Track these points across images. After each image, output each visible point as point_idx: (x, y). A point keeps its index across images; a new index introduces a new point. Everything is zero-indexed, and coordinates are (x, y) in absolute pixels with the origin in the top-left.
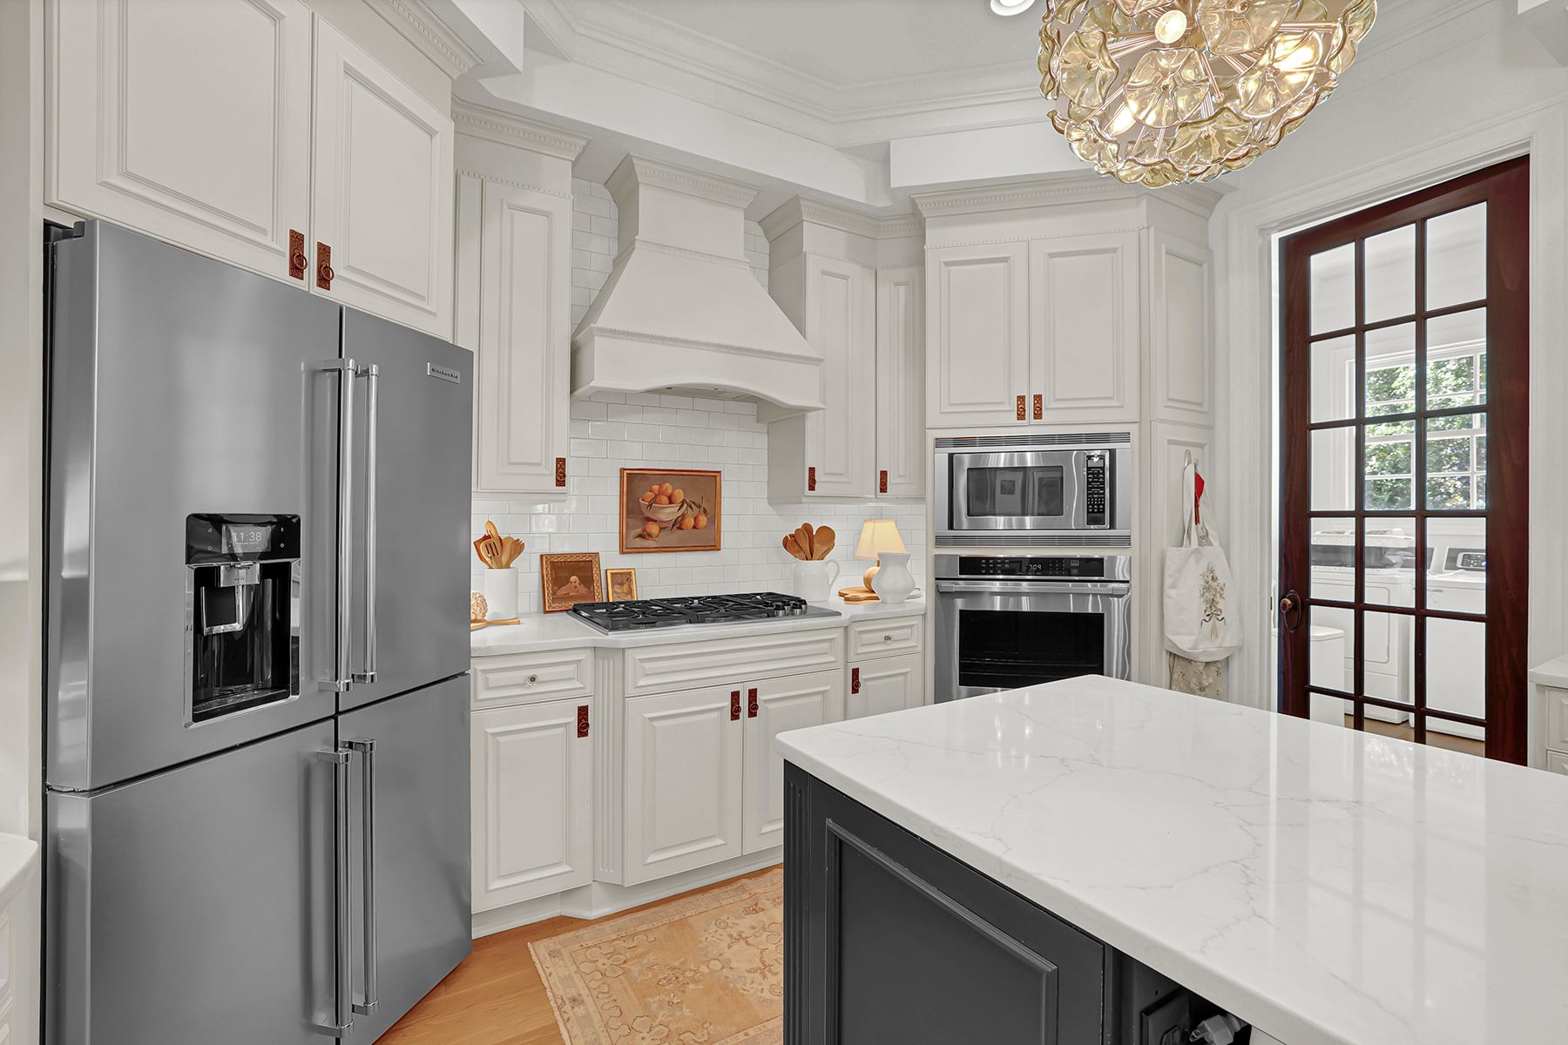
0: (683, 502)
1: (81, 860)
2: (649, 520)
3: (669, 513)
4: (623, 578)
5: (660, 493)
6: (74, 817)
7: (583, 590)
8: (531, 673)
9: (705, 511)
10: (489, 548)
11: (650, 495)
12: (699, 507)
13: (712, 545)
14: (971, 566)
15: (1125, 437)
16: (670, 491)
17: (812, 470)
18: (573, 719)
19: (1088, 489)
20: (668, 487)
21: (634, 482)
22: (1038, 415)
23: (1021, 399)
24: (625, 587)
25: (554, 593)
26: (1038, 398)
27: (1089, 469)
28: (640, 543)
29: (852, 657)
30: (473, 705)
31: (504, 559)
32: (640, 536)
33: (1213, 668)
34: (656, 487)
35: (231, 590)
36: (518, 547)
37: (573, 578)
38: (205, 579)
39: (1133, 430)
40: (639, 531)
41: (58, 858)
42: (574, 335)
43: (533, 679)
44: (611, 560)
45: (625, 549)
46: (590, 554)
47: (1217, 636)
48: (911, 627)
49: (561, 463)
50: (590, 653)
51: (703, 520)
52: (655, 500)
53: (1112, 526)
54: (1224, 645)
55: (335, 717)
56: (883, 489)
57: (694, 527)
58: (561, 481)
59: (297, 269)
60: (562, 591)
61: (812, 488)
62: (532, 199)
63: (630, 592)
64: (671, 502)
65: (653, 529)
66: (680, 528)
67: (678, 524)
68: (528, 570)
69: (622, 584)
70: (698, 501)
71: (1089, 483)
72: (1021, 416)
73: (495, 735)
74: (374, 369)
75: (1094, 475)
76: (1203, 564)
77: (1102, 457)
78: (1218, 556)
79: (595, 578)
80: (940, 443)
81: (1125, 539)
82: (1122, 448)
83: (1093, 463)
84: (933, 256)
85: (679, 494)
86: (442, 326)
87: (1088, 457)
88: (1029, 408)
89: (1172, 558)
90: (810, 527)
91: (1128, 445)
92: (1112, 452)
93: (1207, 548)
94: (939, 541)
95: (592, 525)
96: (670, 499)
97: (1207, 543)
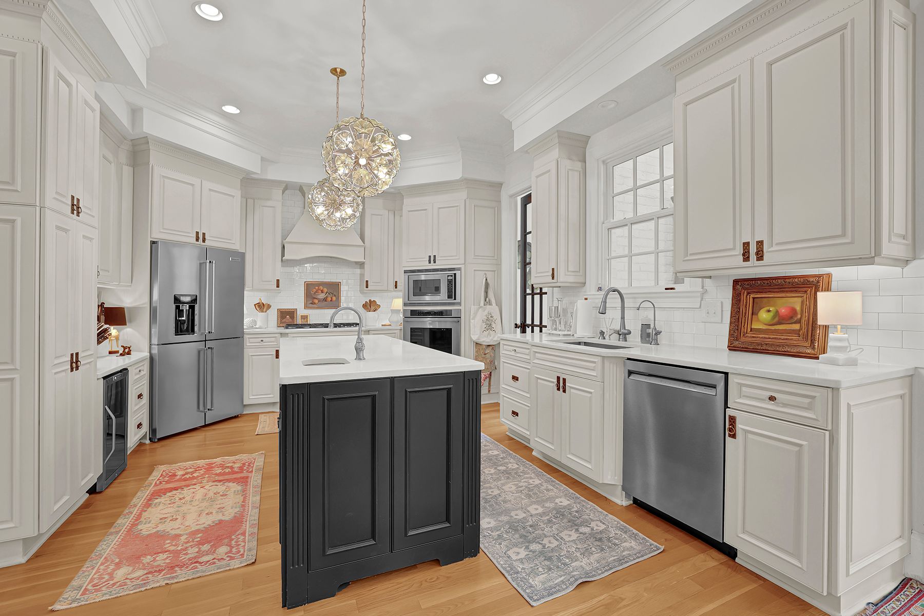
0: (327, 292)
1: (156, 358)
2: (315, 298)
3: (322, 296)
4: (305, 317)
5: (318, 289)
6: (155, 351)
7: (290, 320)
8: (262, 339)
9: (335, 295)
10: (259, 306)
11: (315, 290)
12: (332, 294)
13: (338, 307)
14: (414, 313)
15: (459, 269)
16: (322, 289)
17: (367, 281)
18: (274, 353)
19: (448, 286)
20: (321, 288)
21: (309, 286)
22: (435, 262)
23: (430, 257)
24: (305, 320)
25: (281, 321)
26: (435, 256)
27: (448, 280)
28: (311, 305)
30: (245, 347)
31: (264, 310)
33: (491, 348)
34: (317, 288)
35: (183, 310)
36: (269, 306)
37: (288, 316)
38: (177, 307)
39: (462, 267)
40: (311, 302)
41: (152, 357)
42: (282, 242)
43: (262, 341)
44: (301, 311)
45: (306, 307)
46: (294, 309)
47: (490, 336)
48: (395, 333)
49: (278, 281)
50: (279, 335)
51: (334, 298)
52: (316, 292)
53: (455, 299)
54: (494, 339)
55: (205, 341)
56: (396, 288)
57: (331, 301)
58: (278, 286)
59: (197, 240)
60: (284, 320)
61: (367, 287)
62: (269, 203)
63: (307, 321)
65: (316, 301)
66: (326, 301)
67: (325, 300)
68: (273, 315)
70: (332, 292)
71: (448, 284)
72: (430, 262)
73: (252, 355)
74: (214, 262)
75: (450, 282)
76: (486, 313)
77: (452, 276)
78: (494, 309)
79: (295, 316)
80: (405, 272)
81: (459, 304)
82: (458, 273)
83: (450, 278)
84: (405, 209)
85: (325, 290)
86: (237, 246)
87: (448, 276)
88: (432, 259)
89: (473, 308)
90: (370, 301)
91: (460, 272)
92: (455, 274)
93: (488, 306)
94: (405, 305)
95: (294, 300)
96: (322, 291)
97: (490, 304)
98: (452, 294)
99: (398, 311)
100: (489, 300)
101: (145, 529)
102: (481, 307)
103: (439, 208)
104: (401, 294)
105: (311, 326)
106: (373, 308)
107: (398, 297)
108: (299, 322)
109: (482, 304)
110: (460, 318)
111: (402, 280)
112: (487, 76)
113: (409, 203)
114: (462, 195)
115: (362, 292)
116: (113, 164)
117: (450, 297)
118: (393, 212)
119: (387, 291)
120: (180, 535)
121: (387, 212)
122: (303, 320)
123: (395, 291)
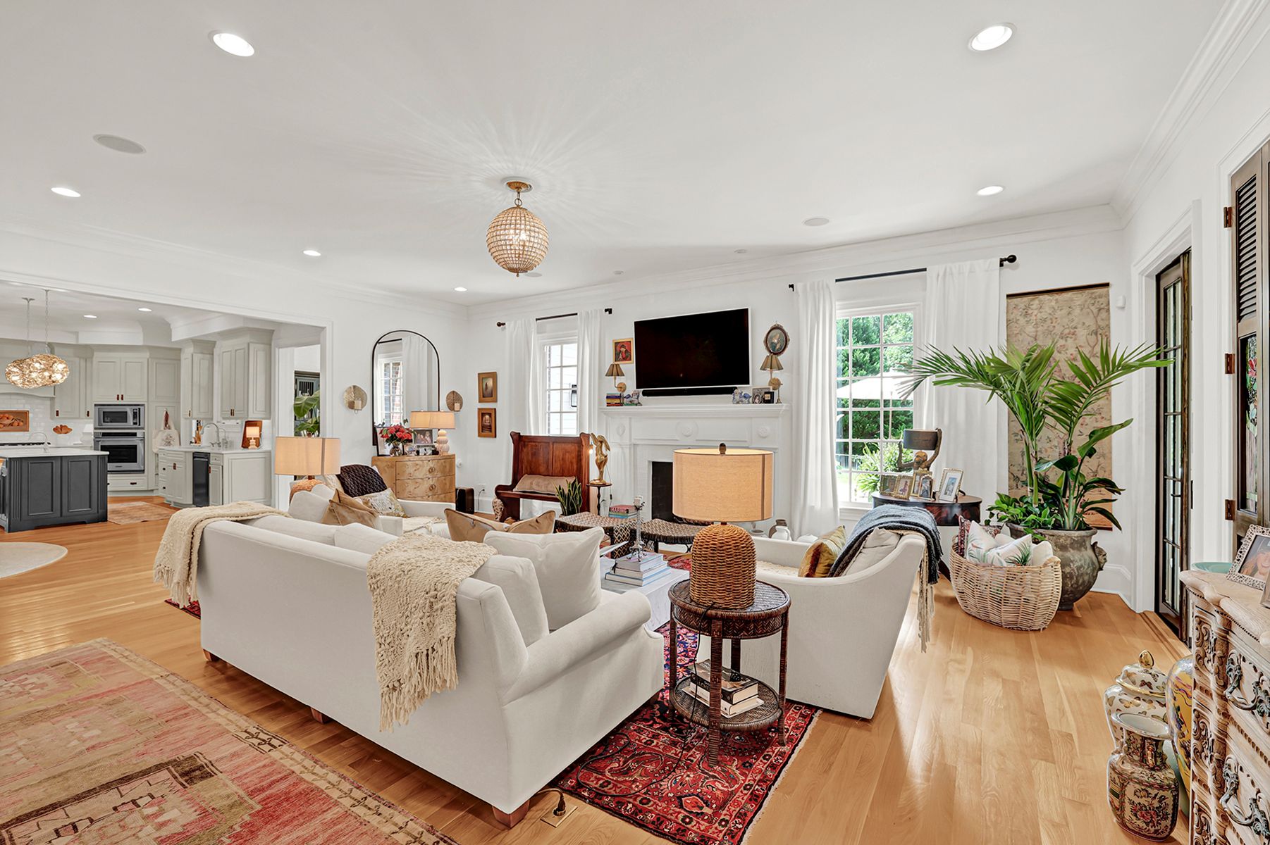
0: (14, 419)
3: (7, 422)
9: (24, 421)
12: (21, 420)
13: (25, 430)
14: (105, 435)
15: (143, 405)
20: (7, 415)
22: (122, 399)
23: (118, 396)
26: (122, 395)
34: (2, 415)
39: (146, 404)
51: (21, 424)
52: (1, 418)
53: (139, 425)
56: (88, 416)
57: (17, 426)
61: (58, 415)
65: (1, 426)
67: (11, 425)
70: (19, 418)
71: (133, 415)
72: (118, 400)
75: (135, 414)
76: (166, 434)
77: (137, 410)
78: (173, 432)
80: (96, 405)
81: (143, 428)
82: (142, 408)
83: (135, 411)
84: (95, 360)
85: (12, 417)
87: (134, 409)
89: (154, 432)
90: (61, 426)
91: (144, 407)
92: (139, 409)
93: (167, 430)
94: (95, 429)
96: (8, 418)
97: (169, 429)
98: (137, 422)
99: (90, 433)
100: (169, 426)
102: (161, 431)
103: (126, 362)
104: (92, 421)
106: (63, 431)
107: (89, 423)
109: (162, 428)
110: (144, 438)
111: (93, 411)
113: (98, 356)
114: (147, 355)
115: (52, 418)
117: (135, 424)
119: (79, 418)
121: (78, 359)
123: (86, 418)
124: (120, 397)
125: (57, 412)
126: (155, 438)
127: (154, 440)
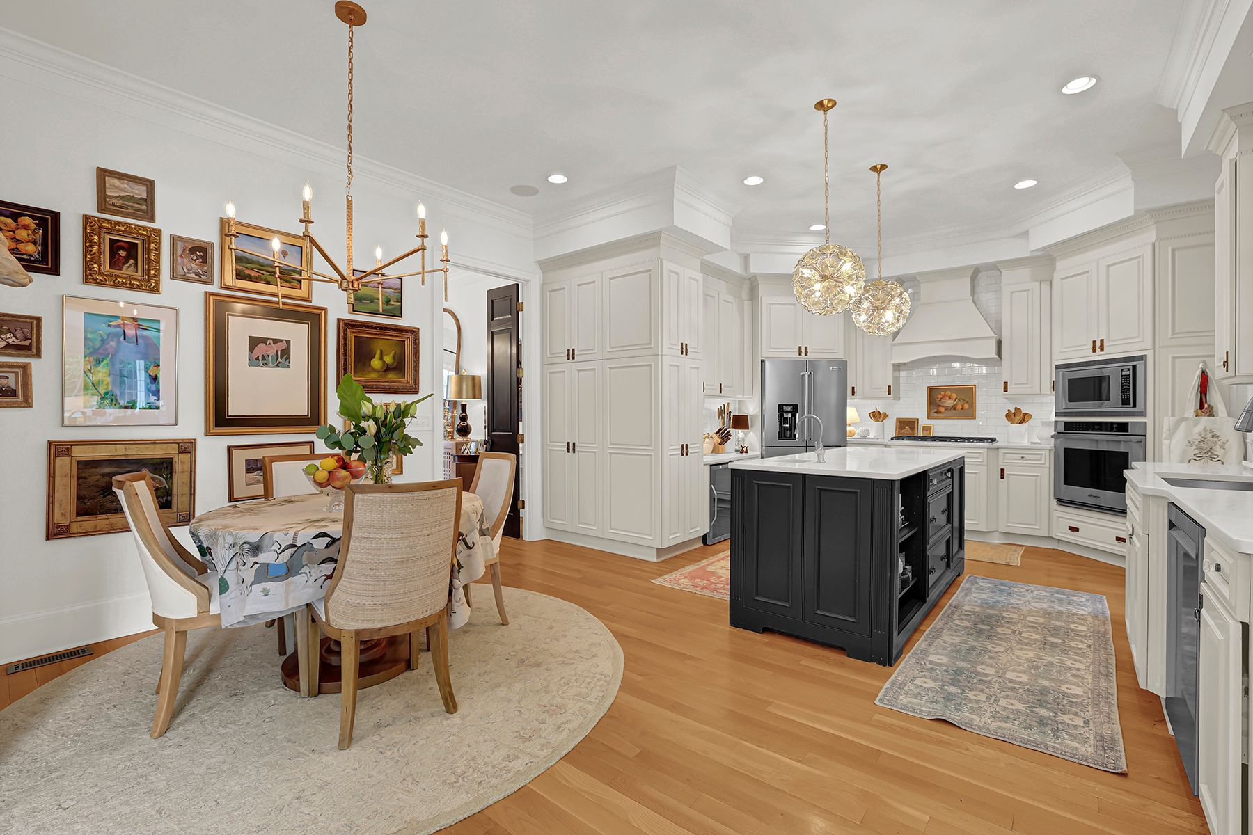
0: (956, 399)
2: (940, 406)
3: (949, 403)
4: (927, 429)
5: (945, 395)
7: (910, 431)
9: (968, 403)
10: (874, 415)
11: (940, 396)
12: (965, 401)
13: (972, 416)
14: (1069, 427)
15: (1141, 358)
19: (1122, 386)
20: (949, 393)
21: (932, 391)
22: (1102, 350)
23: (1094, 342)
24: (928, 432)
25: (899, 432)
26: (1102, 341)
27: (1122, 376)
28: (936, 415)
29: (1000, 463)
31: (880, 420)
32: (936, 412)
34: (943, 393)
35: (786, 419)
36: (886, 416)
37: (907, 427)
38: (781, 416)
39: (1147, 354)
40: (936, 410)
44: (924, 421)
45: (929, 417)
46: (915, 419)
48: (1040, 454)
49: (889, 387)
51: (966, 406)
52: (942, 398)
53: (1135, 406)
57: (962, 409)
58: (890, 393)
59: (800, 354)
60: (903, 432)
61: (1006, 391)
63: (930, 433)
64: (950, 399)
65: (942, 409)
66: (955, 409)
67: (954, 408)
68: (890, 424)
69: (927, 431)
70: (963, 398)
71: (1122, 383)
72: (1094, 351)
75: (1125, 379)
76: (1199, 428)
77: (1129, 370)
79: (916, 427)
80: (1058, 367)
81: (1142, 413)
82: (1140, 365)
83: (1125, 373)
84: (1057, 276)
85: (954, 396)
86: (840, 355)
87: (1122, 370)
88: (1098, 346)
89: (1167, 421)
90: (1013, 409)
91: (1143, 362)
92: (1134, 367)
93: (1205, 420)
94: (1057, 414)
95: (915, 407)
96: (950, 398)
97: (1211, 415)
98: (1130, 397)
100: (1210, 408)
101: (710, 568)
102: (1188, 418)
103: (1109, 266)
104: (1054, 397)
105: (934, 439)
106: (1019, 419)
108: (921, 434)
109: (1190, 413)
110: (1145, 436)
112: (1068, 85)
113: (1063, 267)
114: (1149, 236)
115: (1001, 396)
116: (734, 304)
117: (1125, 402)
118: (1049, 282)
119: (1040, 394)
120: (722, 577)
121: (1037, 284)
122: (925, 432)
124: (1098, 344)
125: (1006, 384)
126: (1170, 437)
127: (1166, 442)
